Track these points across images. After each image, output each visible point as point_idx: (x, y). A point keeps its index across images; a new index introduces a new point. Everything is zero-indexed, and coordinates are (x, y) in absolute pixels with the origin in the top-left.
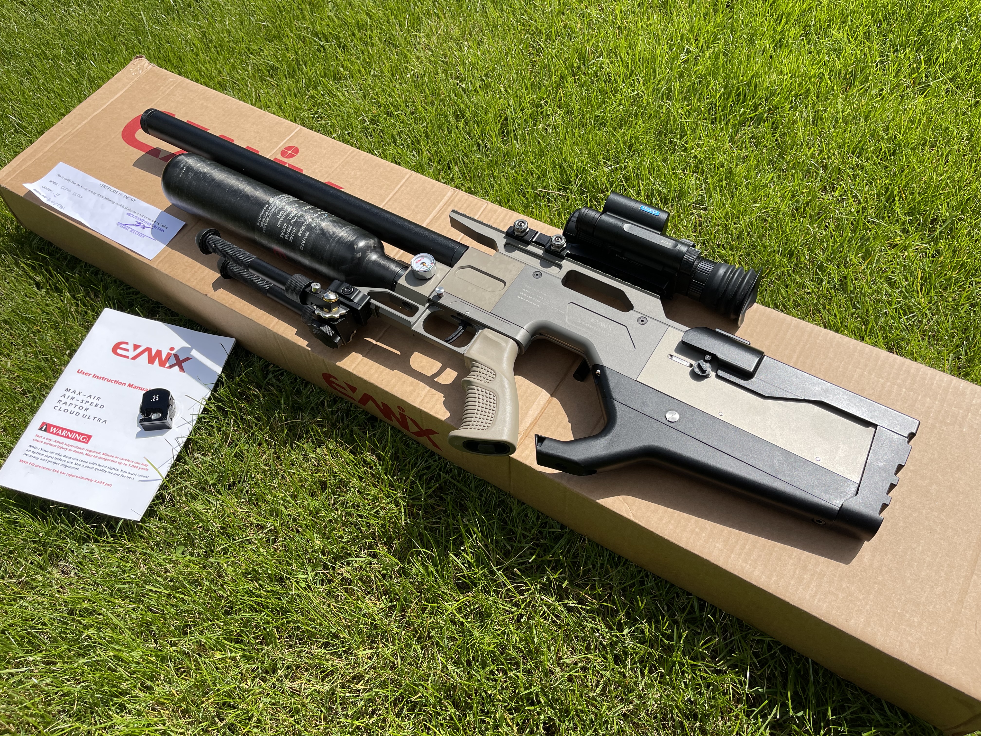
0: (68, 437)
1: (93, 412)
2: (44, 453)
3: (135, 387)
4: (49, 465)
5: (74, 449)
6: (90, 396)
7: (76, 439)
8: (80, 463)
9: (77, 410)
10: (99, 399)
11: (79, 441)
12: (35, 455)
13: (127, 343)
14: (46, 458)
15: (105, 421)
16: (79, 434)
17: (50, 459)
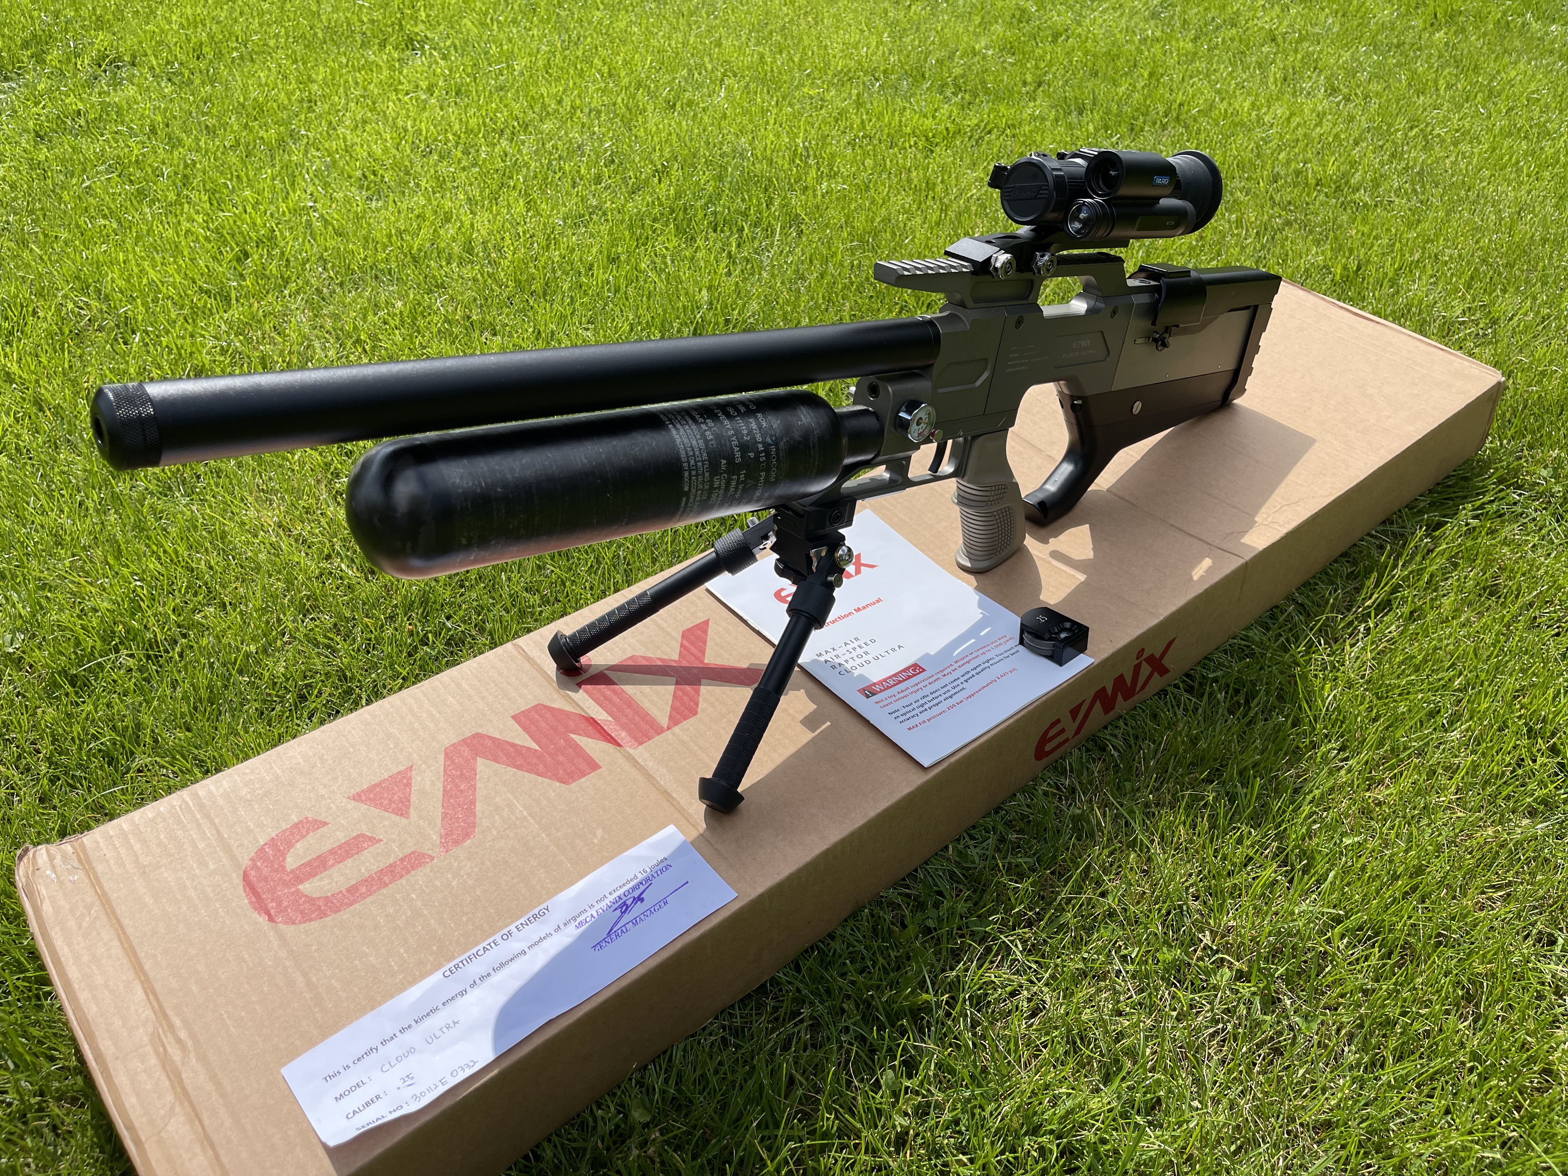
0: (900, 682)
1: (874, 650)
2: (910, 708)
3: (864, 608)
4: (936, 710)
5: (927, 682)
6: (846, 644)
7: (909, 677)
8: (955, 684)
9: (858, 661)
10: (857, 639)
11: (914, 675)
12: (908, 715)
13: (783, 589)
14: (921, 709)
15: (900, 647)
16: (904, 670)
17: (926, 706)
